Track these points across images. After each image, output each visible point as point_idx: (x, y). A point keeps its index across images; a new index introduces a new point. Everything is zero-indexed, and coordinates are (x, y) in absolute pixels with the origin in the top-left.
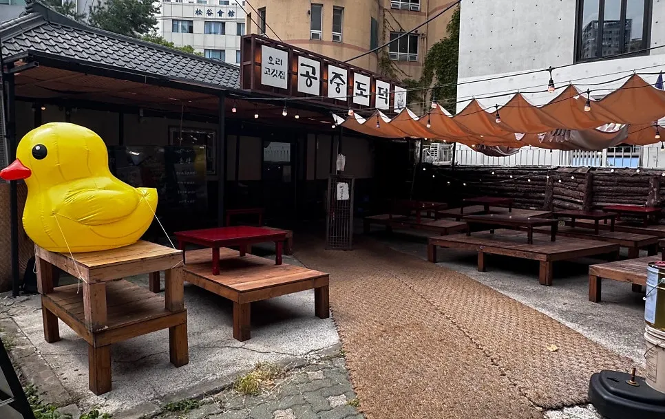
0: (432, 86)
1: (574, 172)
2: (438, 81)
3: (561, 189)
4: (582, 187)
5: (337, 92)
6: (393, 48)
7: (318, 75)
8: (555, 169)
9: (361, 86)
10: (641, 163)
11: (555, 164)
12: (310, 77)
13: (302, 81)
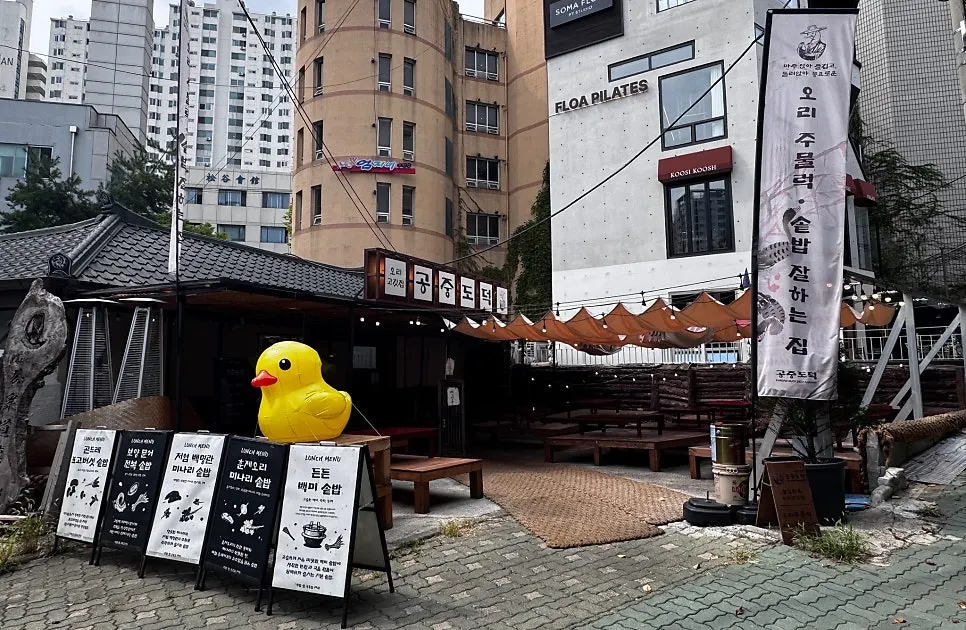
0: (518, 274)
1: (677, 369)
2: (524, 269)
3: (667, 388)
4: (686, 383)
5: (447, 298)
6: (471, 231)
7: (430, 282)
8: (658, 366)
9: (468, 289)
10: (739, 359)
11: (658, 362)
12: (424, 284)
13: (417, 287)
